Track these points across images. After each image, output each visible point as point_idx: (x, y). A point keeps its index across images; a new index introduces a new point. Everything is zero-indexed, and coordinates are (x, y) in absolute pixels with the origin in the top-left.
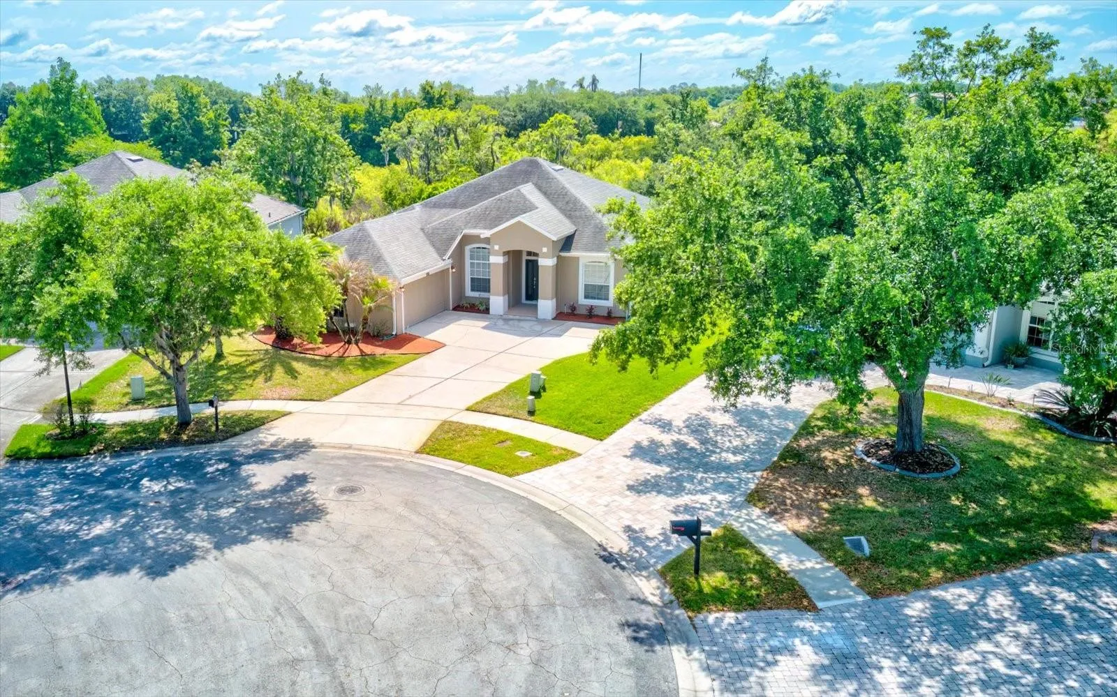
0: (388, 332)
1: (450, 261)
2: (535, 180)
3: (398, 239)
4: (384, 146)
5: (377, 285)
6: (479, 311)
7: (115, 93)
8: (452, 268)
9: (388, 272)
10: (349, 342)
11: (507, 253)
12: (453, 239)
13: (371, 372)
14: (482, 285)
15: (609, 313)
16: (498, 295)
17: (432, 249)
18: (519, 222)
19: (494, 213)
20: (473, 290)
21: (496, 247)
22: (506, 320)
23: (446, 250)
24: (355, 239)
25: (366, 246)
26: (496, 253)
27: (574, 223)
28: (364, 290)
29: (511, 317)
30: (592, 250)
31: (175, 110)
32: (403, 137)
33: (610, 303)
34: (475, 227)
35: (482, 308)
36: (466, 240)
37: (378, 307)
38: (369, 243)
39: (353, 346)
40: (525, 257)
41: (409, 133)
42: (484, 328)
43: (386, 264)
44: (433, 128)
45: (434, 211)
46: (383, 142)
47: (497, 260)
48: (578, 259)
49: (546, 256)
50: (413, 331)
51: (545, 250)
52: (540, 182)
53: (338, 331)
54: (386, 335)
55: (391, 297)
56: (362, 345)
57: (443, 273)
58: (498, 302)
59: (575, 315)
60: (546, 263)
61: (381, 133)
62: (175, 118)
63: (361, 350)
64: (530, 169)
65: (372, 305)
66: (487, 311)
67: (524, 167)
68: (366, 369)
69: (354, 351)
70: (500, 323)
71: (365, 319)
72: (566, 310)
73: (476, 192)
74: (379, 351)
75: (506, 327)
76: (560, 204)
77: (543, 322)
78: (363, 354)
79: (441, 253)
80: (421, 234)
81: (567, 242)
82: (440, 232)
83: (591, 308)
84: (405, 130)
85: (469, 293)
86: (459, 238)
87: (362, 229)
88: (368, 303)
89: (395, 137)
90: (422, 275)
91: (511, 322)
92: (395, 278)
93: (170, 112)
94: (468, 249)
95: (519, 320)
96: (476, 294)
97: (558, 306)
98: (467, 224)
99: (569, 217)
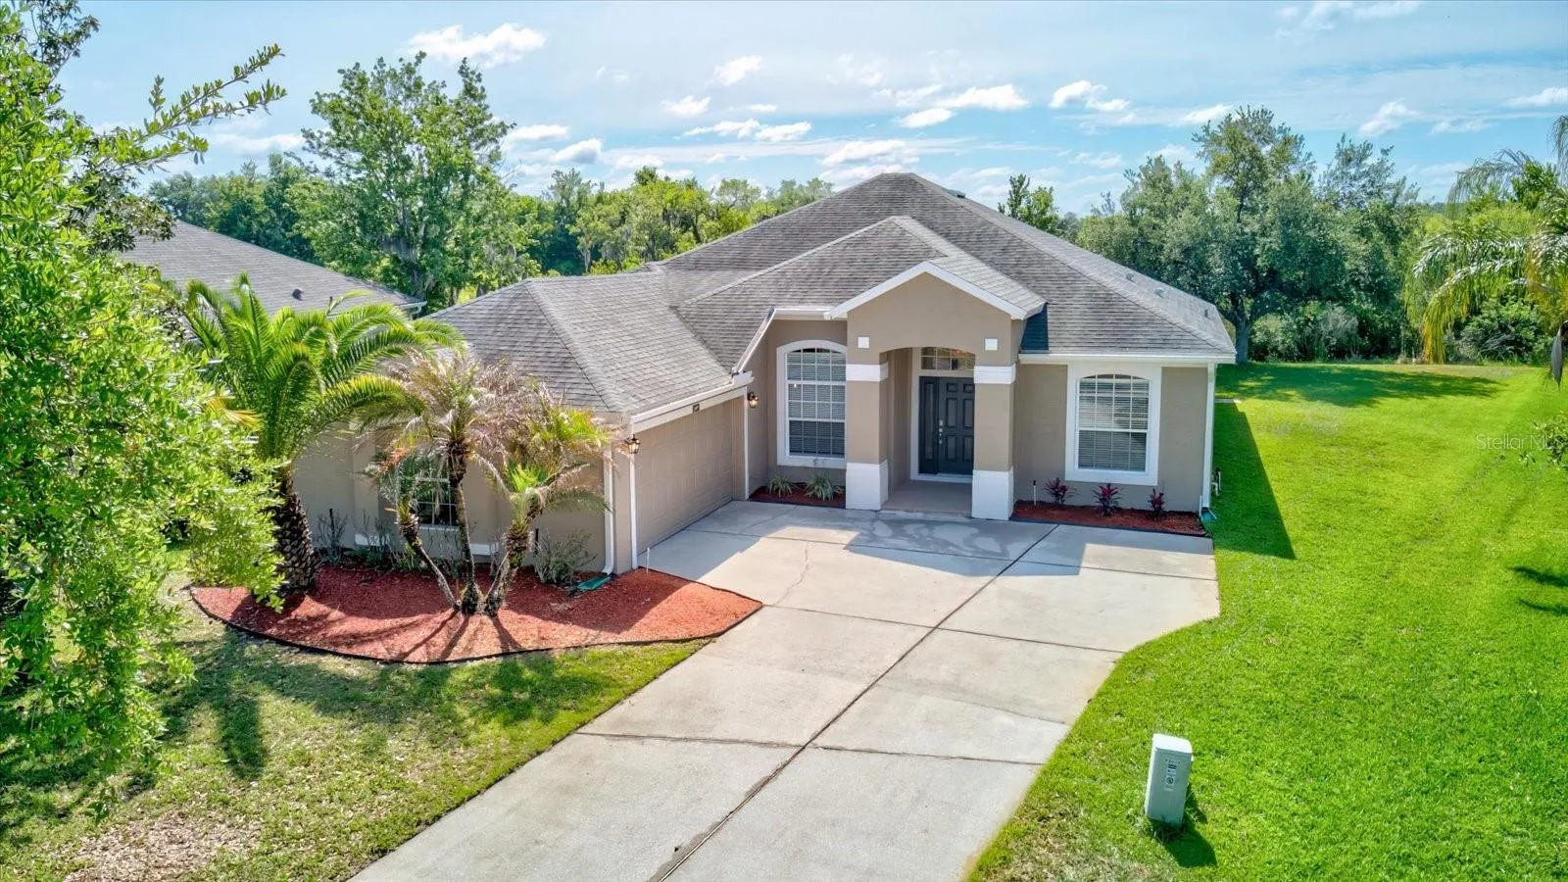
0: (592, 567)
1: (748, 378)
2: (918, 212)
3: (617, 323)
4: (582, 240)
5: (557, 428)
6: (816, 501)
7: (194, 195)
8: (750, 397)
9: (591, 397)
10: (469, 609)
11: (886, 357)
12: (752, 326)
13: (530, 728)
14: (825, 438)
15: (1157, 502)
16: (869, 461)
17: (702, 352)
18: (926, 277)
19: (842, 272)
20: (794, 450)
21: (864, 343)
22: (897, 525)
23: (738, 351)
24: (501, 319)
25: (531, 333)
26: (862, 358)
27: (1035, 290)
28: (513, 446)
29: (901, 514)
30: (1103, 346)
31: (258, 199)
32: (613, 227)
33: (1149, 477)
34: (801, 301)
35: (825, 492)
36: (781, 331)
37: (558, 499)
38: (540, 324)
39: (480, 621)
40: (917, 372)
41: (623, 220)
42: (851, 547)
43: (585, 376)
44: (660, 212)
45: (695, 276)
46: (581, 234)
47: (865, 373)
48: (1063, 369)
49: (993, 360)
50: (663, 562)
51: (991, 345)
52: (928, 215)
53: (429, 570)
54: (586, 577)
55: (597, 465)
56: (506, 616)
57: (728, 408)
58: (865, 479)
59: (1062, 507)
60: (993, 377)
61: (579, 221)
62: (258, 210)
63: (505, 637)
64: (898, 193)
65: (541, 492)
66: (838, 499)
67: (886, 189)
68: (518, 713)
69: (481, 640)
70: (882, 530)
71: (518, 538)
72: (1037, 494)
73: (787, 237)
74: (563, 636)
75: (902, 542)
76: (988, 254)
77: (987, 526)
78: (509, 648)
79: (726, 361)
80: (673, 318)
81: (1034, 332)
82: (719, 312)
83: (1108, 491)
84: (618, 216)
85: (785, 457)
86: (765, 326)
87: (523, 296)
88: (527, 486)
89: (602, 226)
90: (677, 408)
91: (910, 529)
92: (613, 414)
93: (251, 201)
94: (783, 353)
95: (930, 524)
96: (805, 461)
97: (1020, 482)
98: (782, 292)
99: (1020, 277)
